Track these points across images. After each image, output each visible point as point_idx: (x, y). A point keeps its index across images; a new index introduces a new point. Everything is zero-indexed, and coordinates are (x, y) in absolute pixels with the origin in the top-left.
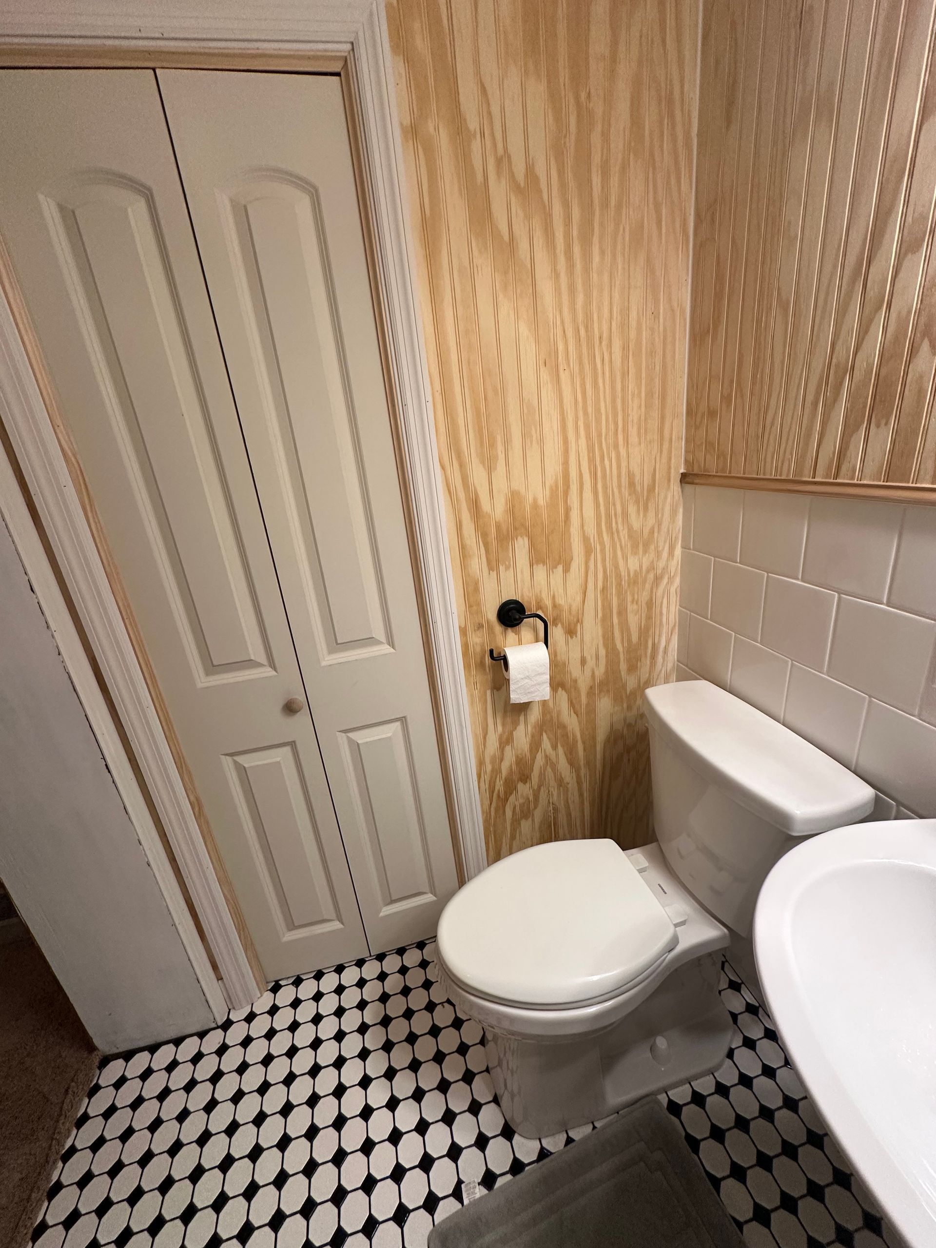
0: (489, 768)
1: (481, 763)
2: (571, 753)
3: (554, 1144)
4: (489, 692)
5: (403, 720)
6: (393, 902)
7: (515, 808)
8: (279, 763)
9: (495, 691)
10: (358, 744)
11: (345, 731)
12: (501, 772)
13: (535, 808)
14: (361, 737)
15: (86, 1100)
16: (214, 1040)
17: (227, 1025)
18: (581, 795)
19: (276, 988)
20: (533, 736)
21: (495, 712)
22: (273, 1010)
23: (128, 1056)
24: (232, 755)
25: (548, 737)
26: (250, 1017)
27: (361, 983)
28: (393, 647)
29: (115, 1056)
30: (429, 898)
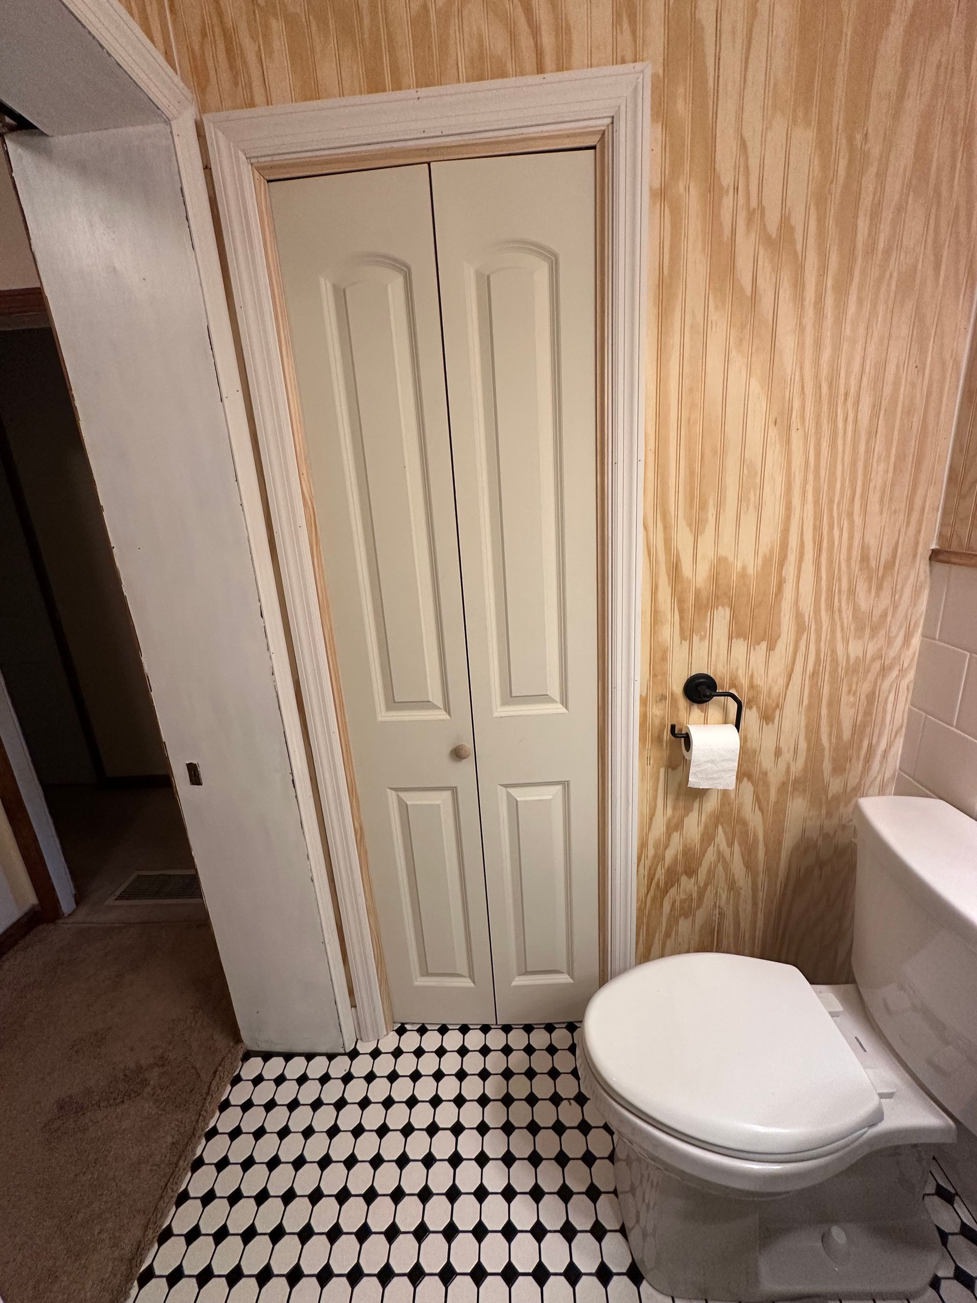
0: (651, 852)
1: (643, 846)
2: (749, 854)
4: (662, 770)
5: (565, 785)
6: (527, 973)
7: (674, 902)
8: (438, 806)
9: (670, 770)
10: (517, 801)
11: (506, 786)
12: (664, 859)
13: (698, 907)
14: (521, 795)
15: (229, 1087)
16: (340, 1066)
17: (353, 1055)
18: (755, 904)
19: (401, 1031)
20: (706, 827)
21: (666, 793)
22: (397, 1053)
23: (267, 1056)
24: (396, 789)
25: (724, 832)
26: (375, 1054)
27: (485, 1051)
28: (566, 708)
29: (257, 1054)
30: (564, 979)
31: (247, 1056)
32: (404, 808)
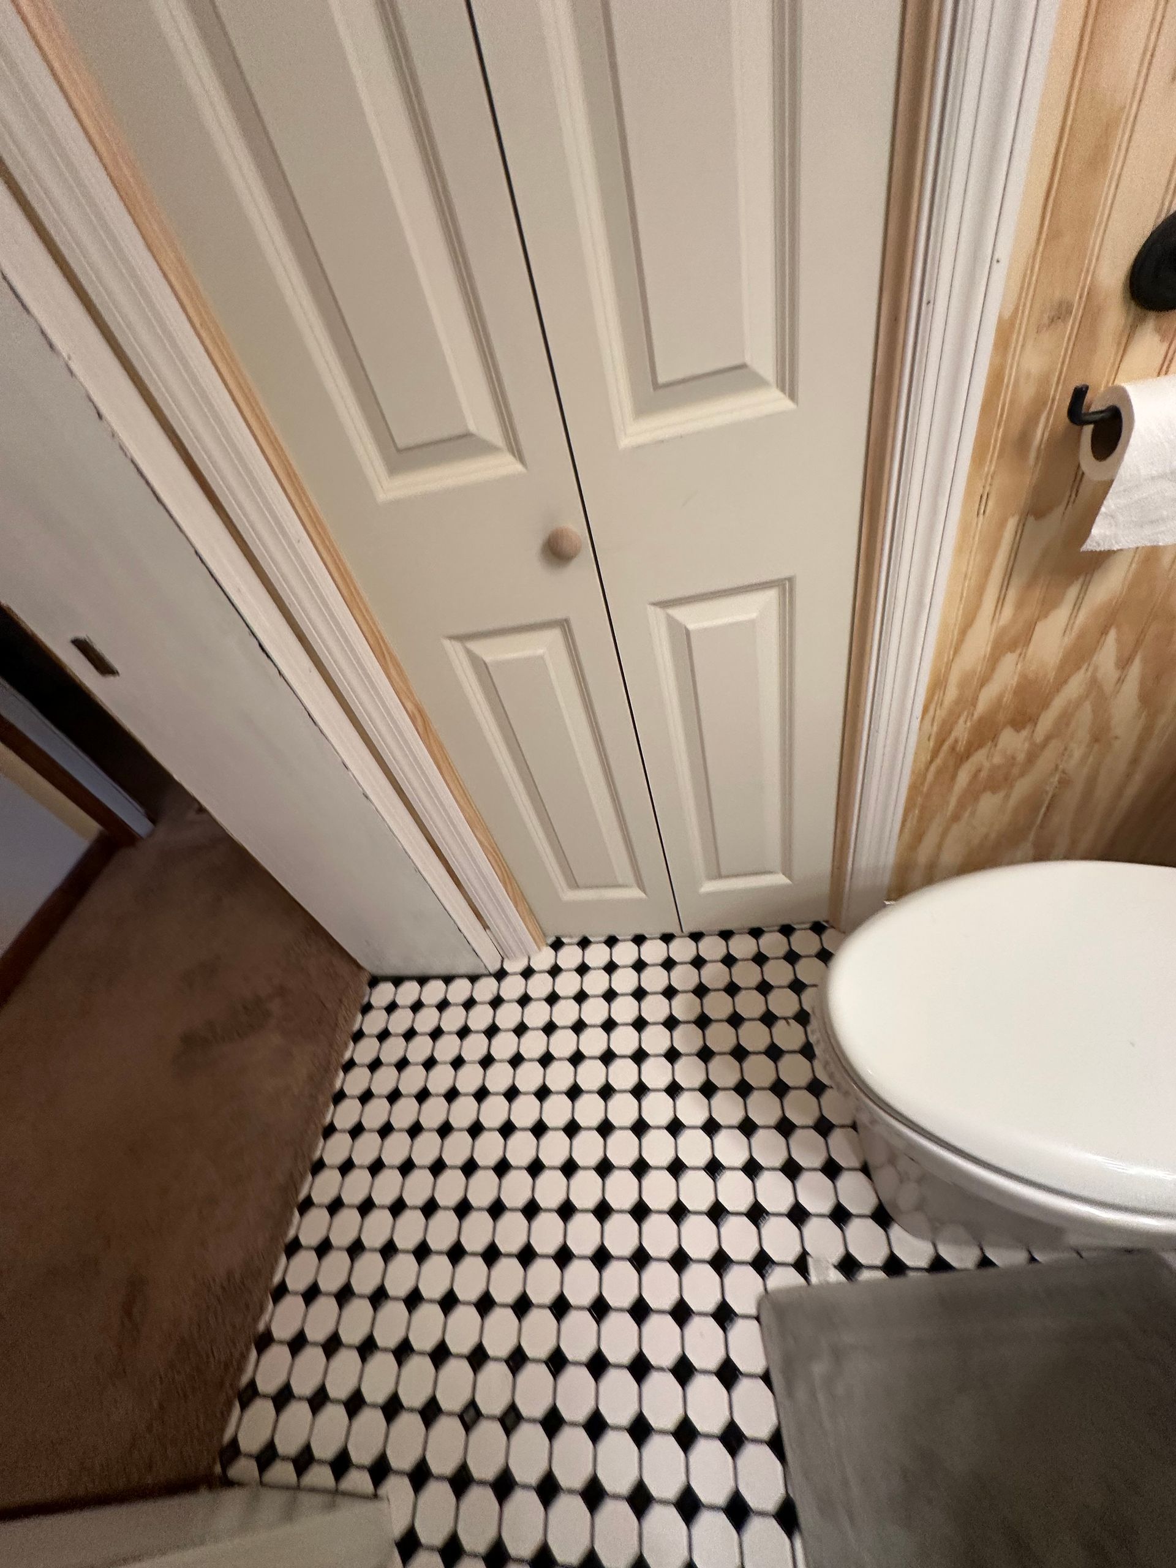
0: (952, 693)
1: (938, 684)
2: (1158, 678)
3: (962, 1257)
4: (1012, 524)
5: (786, 587)
6: (720, 876)
7: (979, 770)
8: (541, 657)
9: (1031, 519)
10: (688, 633)
11: (664, 604)
12: (974, 704)
13: (1022, 774)
14: (694, 618)
15: (360, 1016)
16: (486, 989)
17: (501, 975)
18: (1135, 761)
19: (557, 945)
20: (1081, 636)
21: (1008, 575)
22: (555, 971)
23: (398, 981)
24: (462, 638)
25: (1118, 641)
26: (528, 973)
27: (669, 964)
28: (792, 396)
29: (385, 979)
30: (780, 879)
31: (374, 982)
32: (481, 668)
